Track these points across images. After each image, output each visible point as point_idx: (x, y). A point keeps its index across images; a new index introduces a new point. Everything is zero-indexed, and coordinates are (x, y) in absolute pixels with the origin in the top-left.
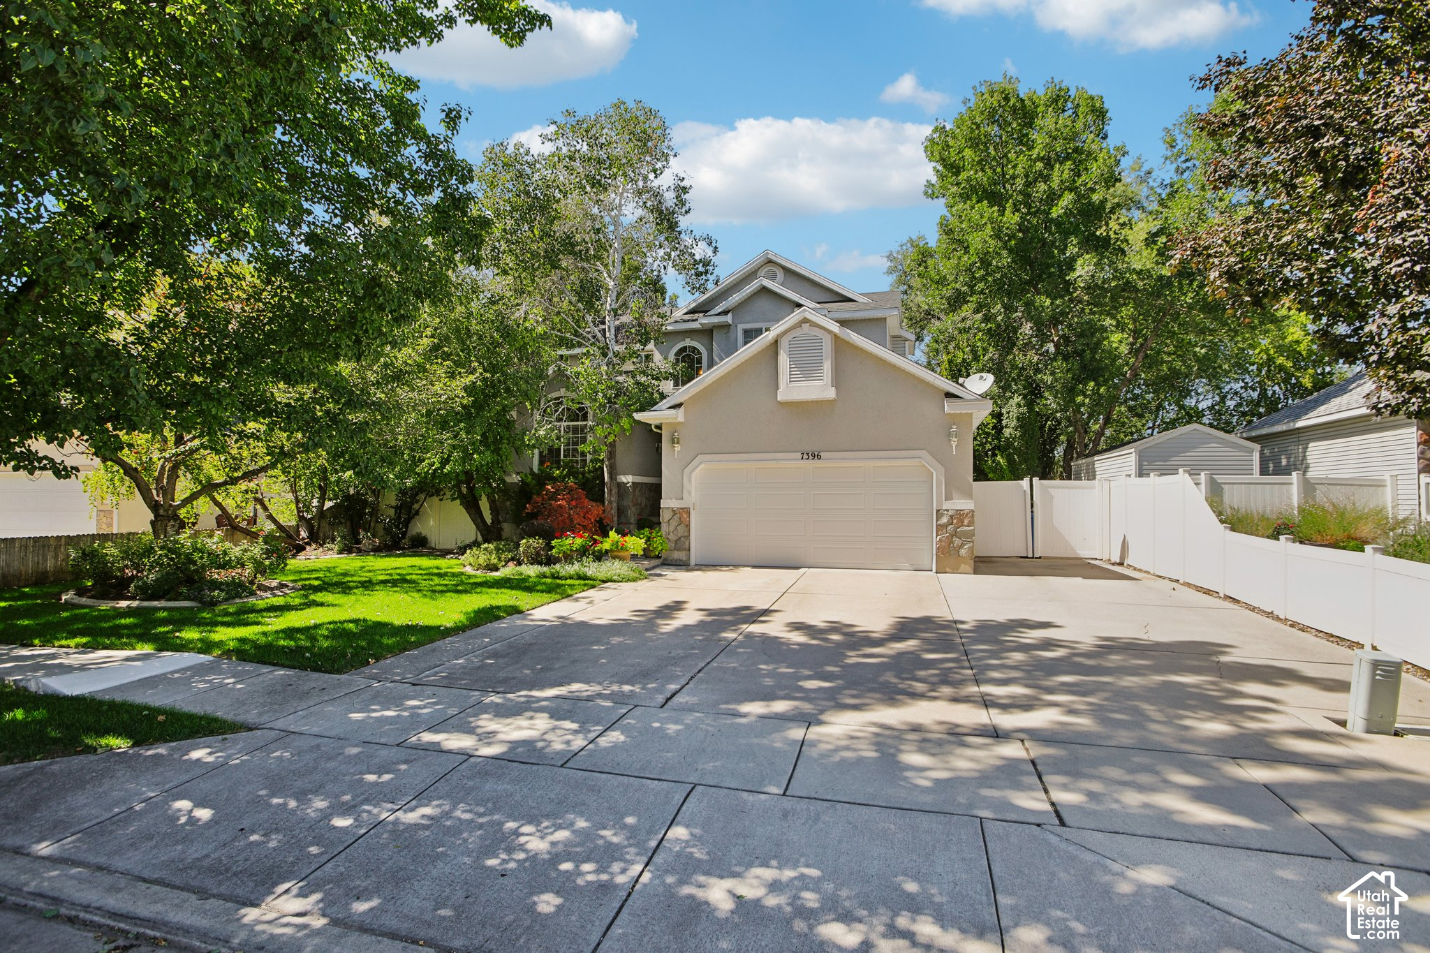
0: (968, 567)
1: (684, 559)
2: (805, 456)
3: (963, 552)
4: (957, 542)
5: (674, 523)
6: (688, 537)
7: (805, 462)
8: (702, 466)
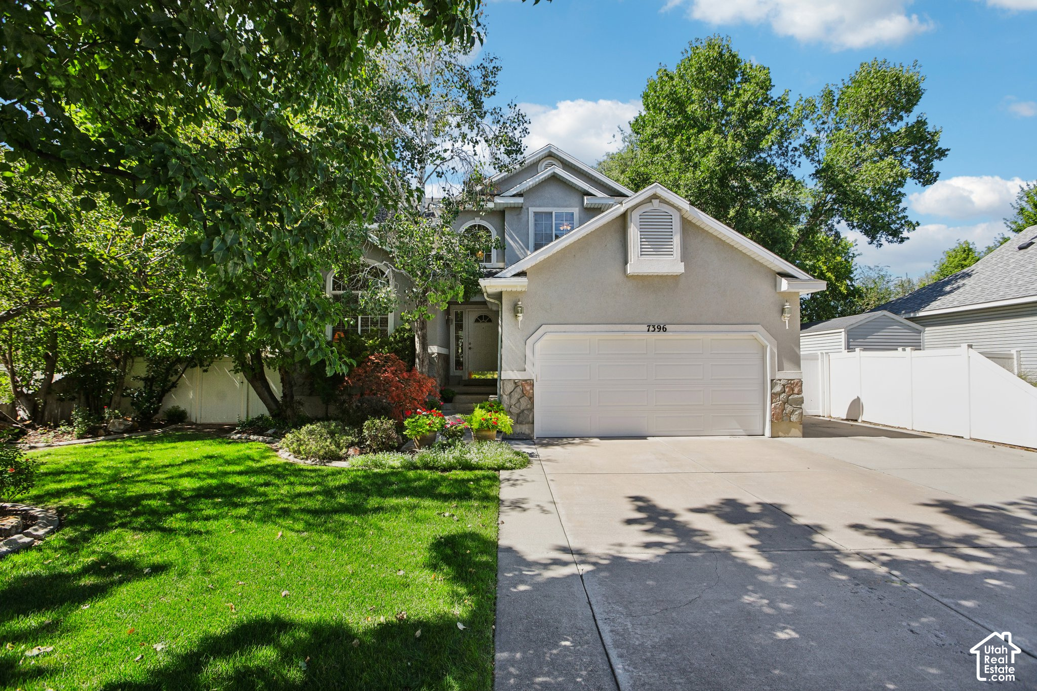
0: (796, 431)
1: (527, 431)
2: (652, 329)
3: (794, 418)
4: (789, 408)
5: (516, 396)
6: (532, 409)
7: (650, 334)
8: (545, 337)
